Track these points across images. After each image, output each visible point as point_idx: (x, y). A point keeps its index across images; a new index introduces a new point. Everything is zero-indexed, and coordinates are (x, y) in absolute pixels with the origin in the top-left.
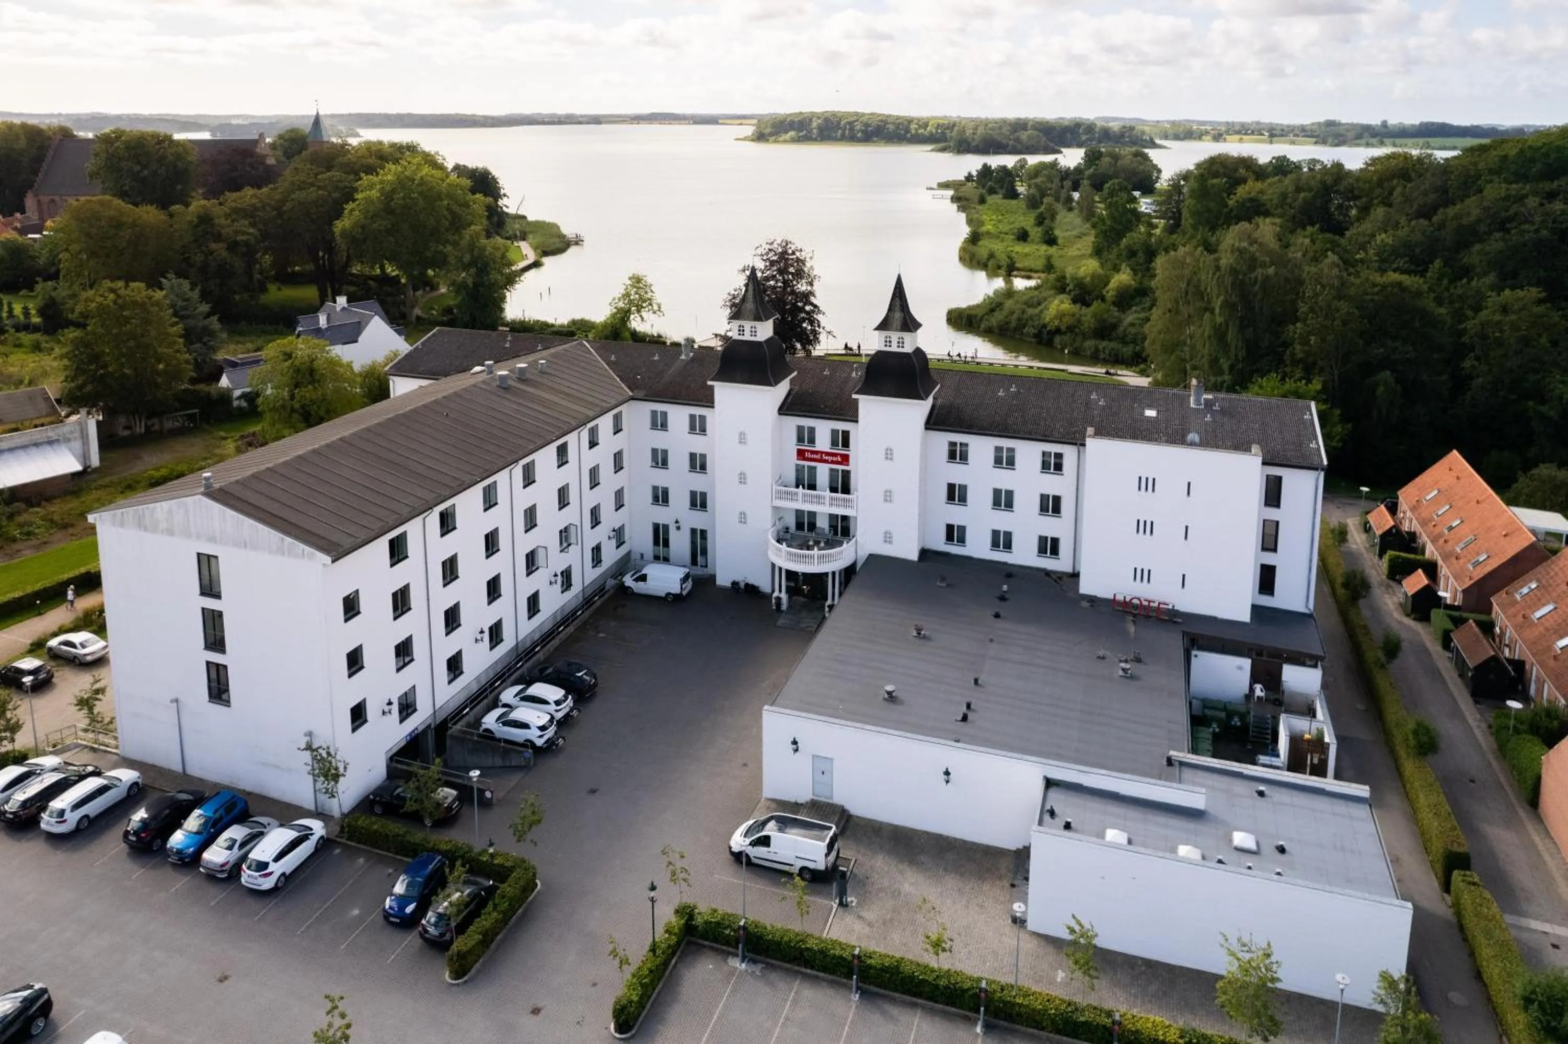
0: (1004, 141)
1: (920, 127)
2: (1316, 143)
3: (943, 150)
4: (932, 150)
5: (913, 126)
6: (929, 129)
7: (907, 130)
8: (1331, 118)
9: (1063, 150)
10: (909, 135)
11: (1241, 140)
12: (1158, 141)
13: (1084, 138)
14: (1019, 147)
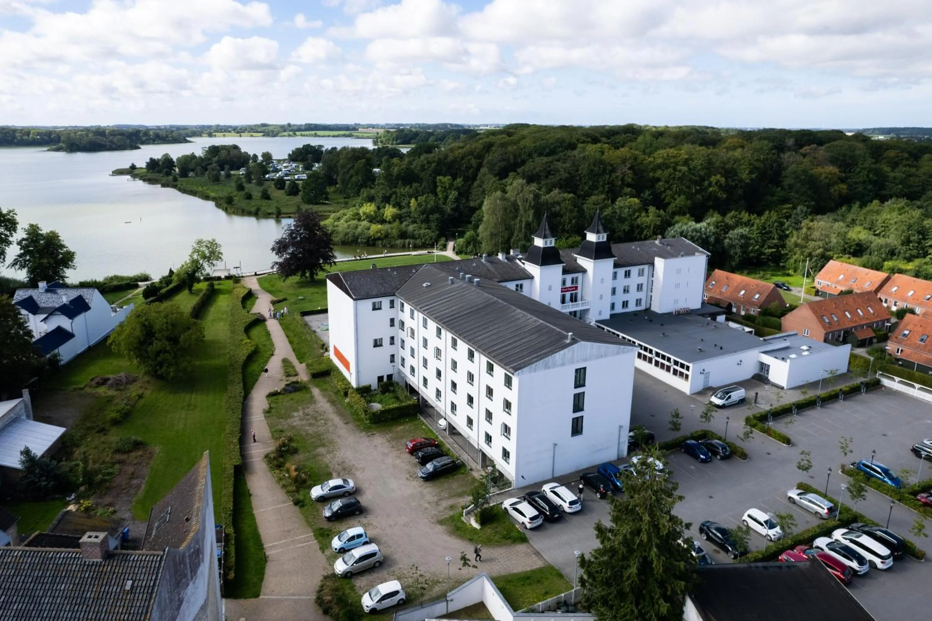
0: (103, 143)
1: (24, 135)
2: (264, 136)
3: (58, 150)
4: (48, 150)
5: (17, 135)
6: (31, 136)
7: (14, 137)
8: (264, 122)
9: (141, 146)
10: (16, 140)
11: (224, 136)
12: (188, 139)
13: (144, 139)
14: (114, 146)
